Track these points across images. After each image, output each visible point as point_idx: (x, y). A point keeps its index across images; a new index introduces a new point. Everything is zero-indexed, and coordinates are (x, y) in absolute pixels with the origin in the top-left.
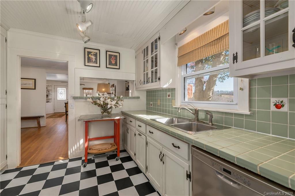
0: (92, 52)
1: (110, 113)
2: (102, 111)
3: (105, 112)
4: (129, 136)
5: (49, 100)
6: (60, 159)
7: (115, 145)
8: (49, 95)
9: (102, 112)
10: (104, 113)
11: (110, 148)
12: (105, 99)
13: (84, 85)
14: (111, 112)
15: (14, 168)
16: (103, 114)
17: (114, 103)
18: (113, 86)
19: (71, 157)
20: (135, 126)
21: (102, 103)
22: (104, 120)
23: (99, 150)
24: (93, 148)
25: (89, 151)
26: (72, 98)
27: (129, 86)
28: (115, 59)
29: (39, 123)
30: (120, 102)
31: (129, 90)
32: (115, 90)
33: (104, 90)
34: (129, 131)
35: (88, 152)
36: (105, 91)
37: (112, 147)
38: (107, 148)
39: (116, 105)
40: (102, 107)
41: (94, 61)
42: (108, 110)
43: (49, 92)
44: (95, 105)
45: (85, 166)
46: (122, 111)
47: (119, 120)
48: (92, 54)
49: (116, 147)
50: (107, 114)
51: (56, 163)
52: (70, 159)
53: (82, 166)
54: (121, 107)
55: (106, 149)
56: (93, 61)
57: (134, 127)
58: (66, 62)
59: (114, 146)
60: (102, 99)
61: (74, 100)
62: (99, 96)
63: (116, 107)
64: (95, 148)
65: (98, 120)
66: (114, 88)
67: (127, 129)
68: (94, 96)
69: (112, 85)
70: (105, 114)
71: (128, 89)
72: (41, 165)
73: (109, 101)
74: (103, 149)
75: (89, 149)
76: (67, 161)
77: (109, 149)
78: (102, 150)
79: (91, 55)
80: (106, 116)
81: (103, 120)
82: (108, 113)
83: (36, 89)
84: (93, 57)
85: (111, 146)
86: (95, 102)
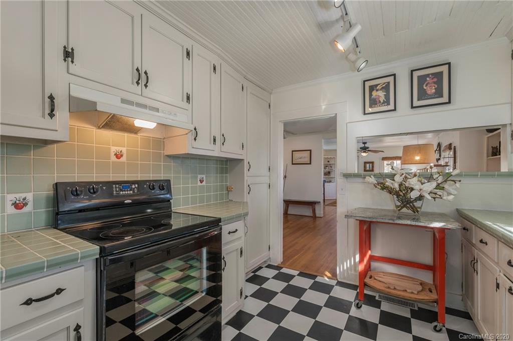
0: (379, 84)
1: (418, 211)
2: (399, 204)
3: (405, 206)
4: (478, 280)
5: (331, 180)
6: (326, 276)
7: (434, 291)
8: (332, 171)
9: (397, 207)
10: (402, 208)
11: (416, 292)
12: (406, 177)
13: (383, 152)
14: (420, 208)
15: (276, 265)
16: (401, 211)
17: (430, 186)
18: (450, 147)
19: (341, 279)
20: (496, 260)
21: (396, 186)
22: (399, 224)
23: (389, 288)
24: (376, 277)
25: (367, 280)
26: (342, 175)
27: (500, 142)
28: (434, 83)
29: (314, 211)
30: (450, 185)
31: (500, 155)
32: (455, 157)
33: (417, 158)
34: (479, 267)
35: (366, 282)
36: (420, 160)
37: (422, 290)
38: (408, 291)
39: (436, 194)
40: (398, 196)
41: (382, 102)
42: (415, 204)
43: (331, 167)
44: (383, 190)
45: (358, 307)
46: (457, 210)
47: (442, 230)
48: (377, 88)
49: (434, 296)
50: (410, 211)
51: (319, 279)
52: (339, 280)
53: (354, 303)
54: (451, 197)
55: (406, 291)
56: (380, 102)
57: (494, 261)
58: (334, 115)
59: (431, 291)
60: (398, 179)
61: (345, 180)
62: (394, 172)
63: (434, 198)
64: (380, 279)
65: (382, 221)
66: (452, 153)
67: (474, 262)
68: (381, 172)
69: (446, 146)
70: (404, 210)
71: (496, 152)
72: (301, 274)
73: (413, 182)
74: (397, 288)
75: (369, 277)
76: (334, 282)
77: (412, 293)
78: (395, 289)
79: (377, 90)
80: (407, 217)
81: (397, 224)
82: (415, 210)
83: (312, 163)
84: (381, 94)
85: (420, 288)
86: (382, 183)
